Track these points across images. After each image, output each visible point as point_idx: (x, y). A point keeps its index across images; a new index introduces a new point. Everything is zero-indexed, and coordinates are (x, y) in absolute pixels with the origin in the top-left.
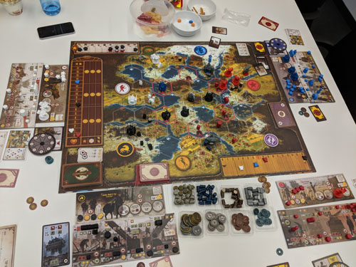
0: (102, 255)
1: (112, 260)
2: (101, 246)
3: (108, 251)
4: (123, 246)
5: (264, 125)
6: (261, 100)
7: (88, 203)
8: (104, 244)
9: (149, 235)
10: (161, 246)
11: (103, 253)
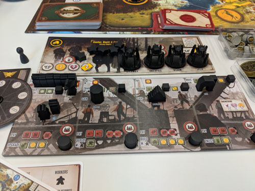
0: (80, 134)
1: (102, 146)
2: (81, 115)
7: (65, 49)
8: (88, 114)
9: (186, 106)
10: (219, 129)
11: (83, 129)
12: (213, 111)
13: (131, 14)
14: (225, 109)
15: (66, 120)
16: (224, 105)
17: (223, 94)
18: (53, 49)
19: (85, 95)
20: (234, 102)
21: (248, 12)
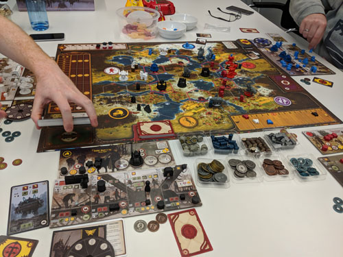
0: (94, 210)
1: (108, 216)
3: (102, 206)
4: (122, 199)
5: (270, 91)
6: (260, 74)
7: (74, 158)
9: (157, 187)
10: (174, 198)
11: (95, 208)
12: (172, 188)
13: (117, 128)
14: (179, 186)
15: (84, 203)
16: (178, 184)
17: (179, 177)
18: (65, 160)
19: (93, 187)
20: (185, 181)
21: (202, 117)
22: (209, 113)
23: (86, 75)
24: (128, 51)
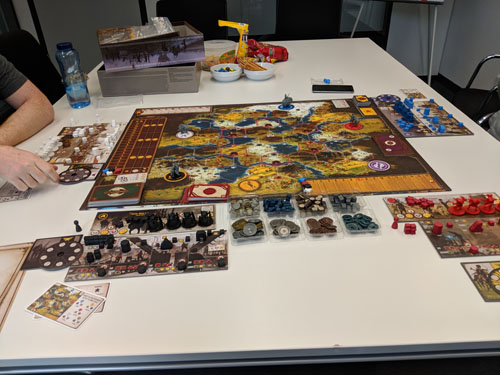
0: (112, 268)
2: (114, 259)
3: (122, 264)
5: (368, 154)
6: (364, 136)
7: (109, 220)
9: (185, 250)
11: (114, 266)
12: (201, 252)
13: (167, 190)
14: (210, 250)
15: (104, 262)
17: (213, 242)
18: (100, 221)
19: (118, 248)
21: (267, 182)
22: (279, 178)
23: (155, 139)
24: (211, 114)
